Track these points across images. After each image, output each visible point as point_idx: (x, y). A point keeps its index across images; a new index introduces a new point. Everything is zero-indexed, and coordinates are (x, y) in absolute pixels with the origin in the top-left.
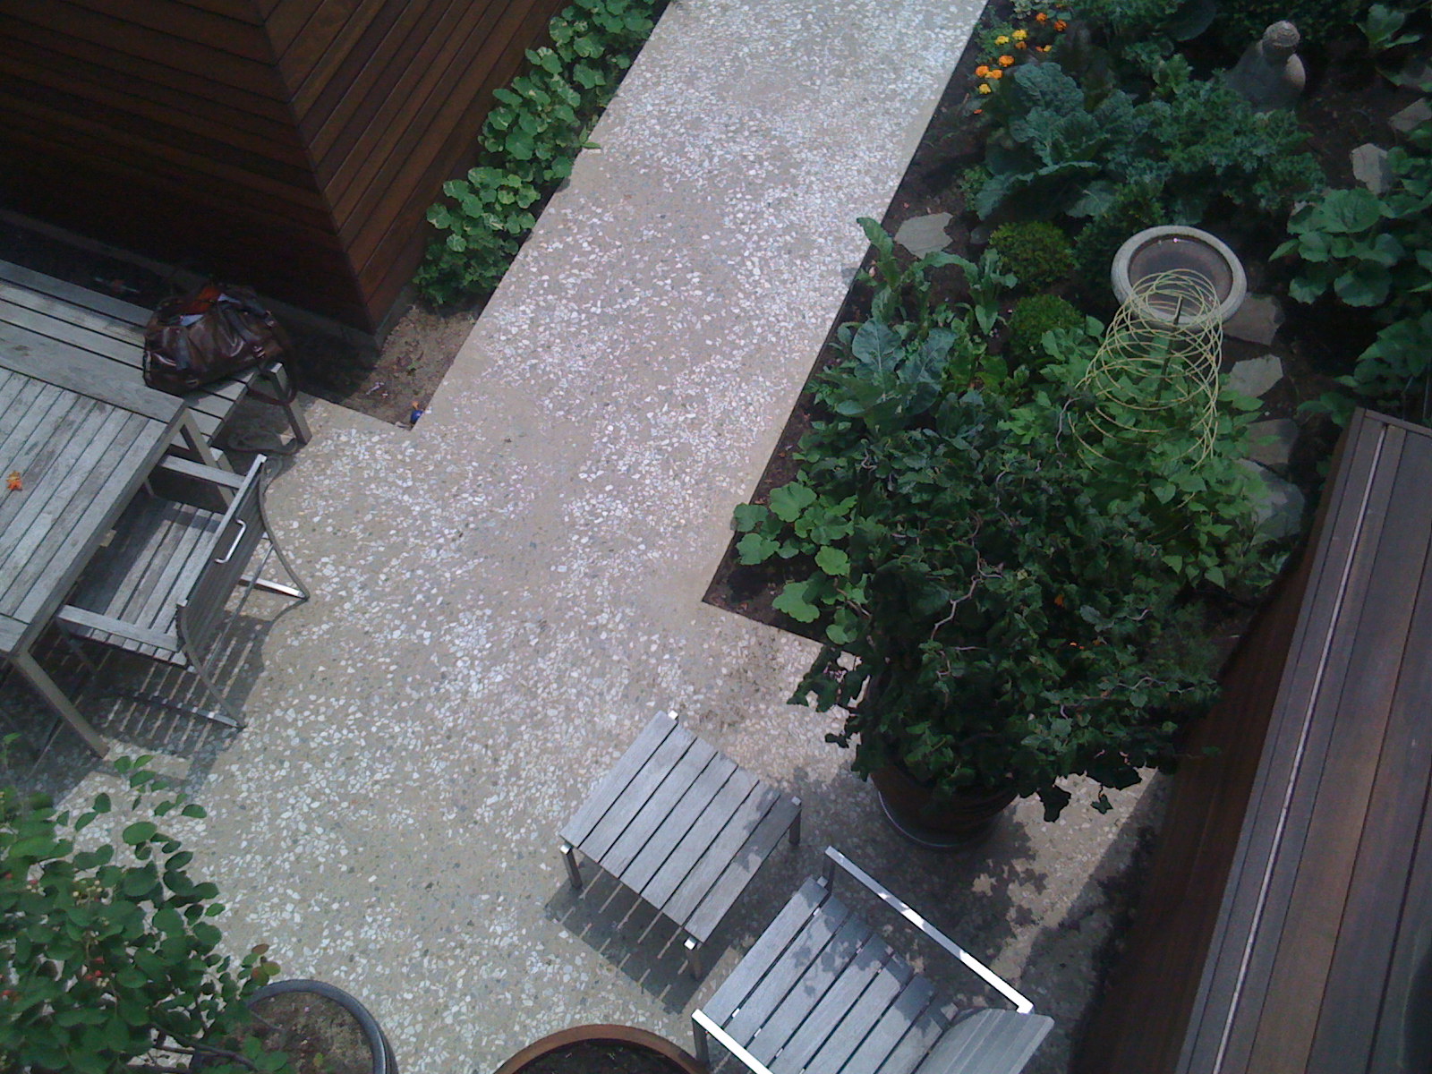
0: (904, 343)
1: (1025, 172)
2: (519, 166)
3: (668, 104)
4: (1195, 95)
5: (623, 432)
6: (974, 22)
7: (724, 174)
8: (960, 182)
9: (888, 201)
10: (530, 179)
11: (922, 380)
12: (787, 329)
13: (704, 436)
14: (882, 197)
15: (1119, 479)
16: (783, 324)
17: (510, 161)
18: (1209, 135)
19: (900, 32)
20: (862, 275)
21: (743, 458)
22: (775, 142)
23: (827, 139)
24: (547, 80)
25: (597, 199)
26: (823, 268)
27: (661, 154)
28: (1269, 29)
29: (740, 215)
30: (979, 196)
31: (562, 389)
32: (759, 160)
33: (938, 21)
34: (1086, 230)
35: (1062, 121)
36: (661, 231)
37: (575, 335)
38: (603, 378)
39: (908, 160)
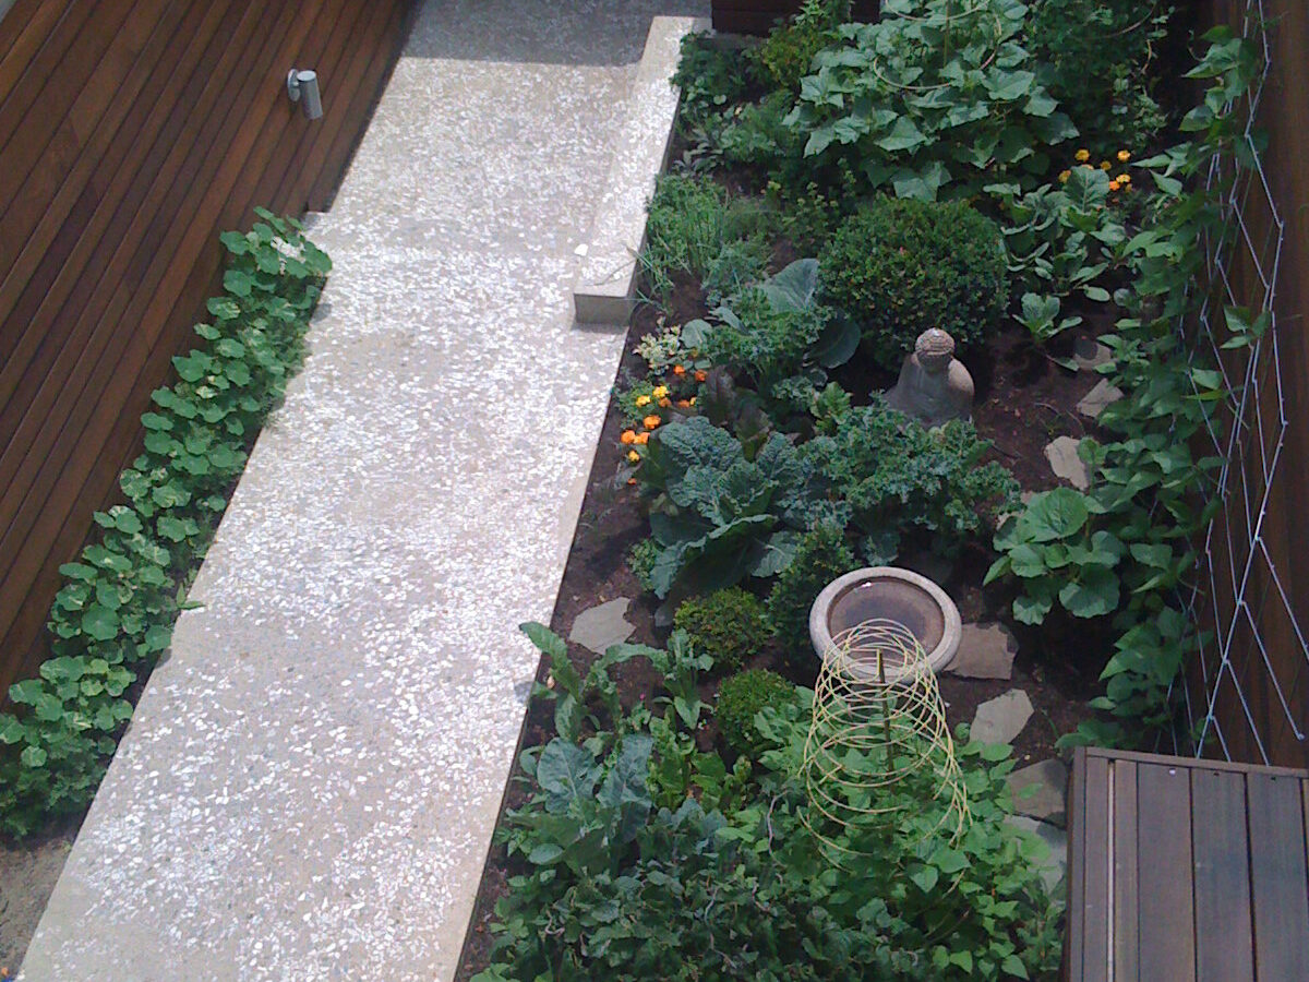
0: (599, 759)
1: (697, 537)
2: (103, 648)
3: (278, 539)
4: (857, 423)
5: (276, 947)
6: (609, 387)
7: (356, 605)
8: (630, 560)
9: (554, 597)
10: (120, 659)
11: (625, 800)
12: (461, 771)
13: (379, 928)
14: (546, 595)
15: (870, 872)
16: (455, 766)
17: (92, 644)
18: (882, 462)
19: (530, 412)
20: (539, 688)
21: (431, 944)
22: (411, 558)
23: (470, 542)
24: (126, 542)
25: (207, 666)
26: (493, 689)
27: (277, 598)
28: (919, 340)
29: (384, 649)
30: (652, 572)
31: (190, 909)
32: (396, 581)
33: (570, 392)
34: (777, 588)
35: (724, 476)
36: (291, 687)
37: (199, 837)
38: (241, 884)
39: (567, 548)
